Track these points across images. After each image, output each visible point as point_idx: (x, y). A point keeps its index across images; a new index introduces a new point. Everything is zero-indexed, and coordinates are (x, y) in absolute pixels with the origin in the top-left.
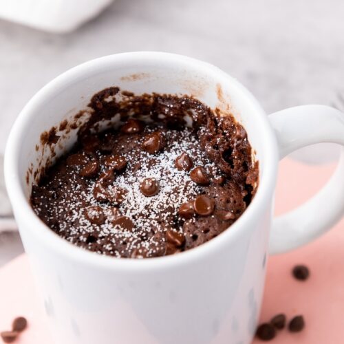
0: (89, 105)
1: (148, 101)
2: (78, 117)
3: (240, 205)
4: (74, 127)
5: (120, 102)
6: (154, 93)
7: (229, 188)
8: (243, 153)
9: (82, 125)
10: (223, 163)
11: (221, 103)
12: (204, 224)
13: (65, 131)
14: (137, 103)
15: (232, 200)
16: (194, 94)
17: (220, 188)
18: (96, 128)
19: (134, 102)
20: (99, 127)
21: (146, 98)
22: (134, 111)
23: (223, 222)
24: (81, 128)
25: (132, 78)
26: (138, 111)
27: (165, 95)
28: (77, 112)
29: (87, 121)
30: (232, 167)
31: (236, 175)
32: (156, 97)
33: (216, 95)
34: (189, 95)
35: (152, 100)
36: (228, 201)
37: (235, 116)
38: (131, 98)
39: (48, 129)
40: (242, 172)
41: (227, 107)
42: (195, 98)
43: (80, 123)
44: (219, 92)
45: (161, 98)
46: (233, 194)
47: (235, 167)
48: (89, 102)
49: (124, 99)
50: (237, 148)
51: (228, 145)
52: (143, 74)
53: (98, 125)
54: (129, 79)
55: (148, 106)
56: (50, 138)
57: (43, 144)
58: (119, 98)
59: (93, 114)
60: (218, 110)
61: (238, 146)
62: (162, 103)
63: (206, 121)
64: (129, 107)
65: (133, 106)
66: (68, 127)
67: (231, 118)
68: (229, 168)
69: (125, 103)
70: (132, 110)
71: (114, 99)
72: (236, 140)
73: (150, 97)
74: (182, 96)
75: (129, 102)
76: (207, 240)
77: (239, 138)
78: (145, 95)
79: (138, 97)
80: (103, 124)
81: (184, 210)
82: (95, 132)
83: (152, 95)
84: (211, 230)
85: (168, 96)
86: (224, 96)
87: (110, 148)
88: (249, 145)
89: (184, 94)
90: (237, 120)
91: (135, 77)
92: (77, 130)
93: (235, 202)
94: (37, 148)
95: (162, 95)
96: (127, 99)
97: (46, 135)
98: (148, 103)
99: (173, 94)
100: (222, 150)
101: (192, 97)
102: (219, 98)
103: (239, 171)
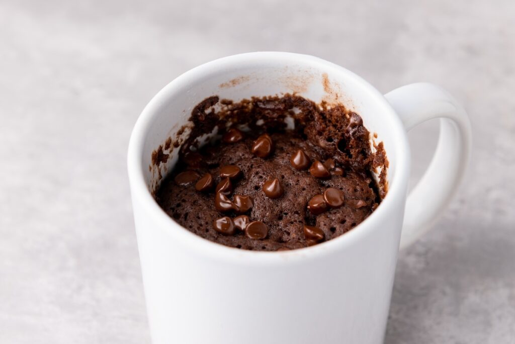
0: (190, 120)
1: (246, 107)
2: (180, 133)
3: (368, 192)
4: (176, 145)
5: (219, 112)
6: (253, 98)
7: (352, 178)
8: (360, 140)
9: (183, 142)
10: (340, 154)
11: (328, 94)
12: (338, 215)
13: (169, 149)
14: (235, 112)
15: (358, 188)
16: (296, 91)
17: (344, 179)
18: (196, 145)
19: (232, 111)
20: (198, 144)
21: (245, 104)
22: (232, 121)
23: (357, 210)
24: (183, 146)
25: (231, 84)
26: (235, 120)
27: (265, 98)
28: (179, 128)
29: (187, 138)
30: (351, 156)
31: (356, 164)
32: (256, 101)
33: (322, 87)
34: (291, 93)
35: (250, 106)
36: (355, 190)
37: (345, 105)
38: (230, 106)
39: (157, 149)
40: (362, 160)
41: (335, 97)
42: (297, 95)
43: (182, 140)
44: (326, 83)
45: (260, 101)
46: (358, 183)
47: (354, 156)
48: (189, 115)
49: (222, 109)
50: (354, 137)
51: (343, 135)
52: (243, 78)
53: (197, 141)
54: (227, 85)
55: (246, 113)
56: (159, 157)
57: (154, 165)
58: (218, 108)
59: (193, 129)
60: (324, 103)
61: (354, 134)
62: (263, 106)
63: (312, 117)
64: (227, 117)
65: (232, 116)
66: (171, 145)
67: (340, 108)
68: (347, 158)
69: (223, 114)
70: (230, 119)
71: (213, 110)
72: (350, 128)
73: (248, 102)
74: (283, 96)
75: (227, 111)
76: (346, 230)
77: (354, 126)
78: (244, 101)
79: (237, 104)
80: (201, 139)
81: (315, 205)
82: (195, 149)
83: (250, 99)
84: (348, 219)
85: (268, 99)
86: (332, 86)
87: (216, 161)
88: (366, 130)
89: (285, 92)
90: (348, 108)
91: (234, 82)
92: (179, 148)
93: (362, 190)
94: (150, 168)
95: (261, 98)
96: (226, 108)
97: (156, 155)
98: (247, 110)
99: (273, 96)
100: (336, 141)
101: (294, 94)
102: (325, 89)
103: (359, 159)
